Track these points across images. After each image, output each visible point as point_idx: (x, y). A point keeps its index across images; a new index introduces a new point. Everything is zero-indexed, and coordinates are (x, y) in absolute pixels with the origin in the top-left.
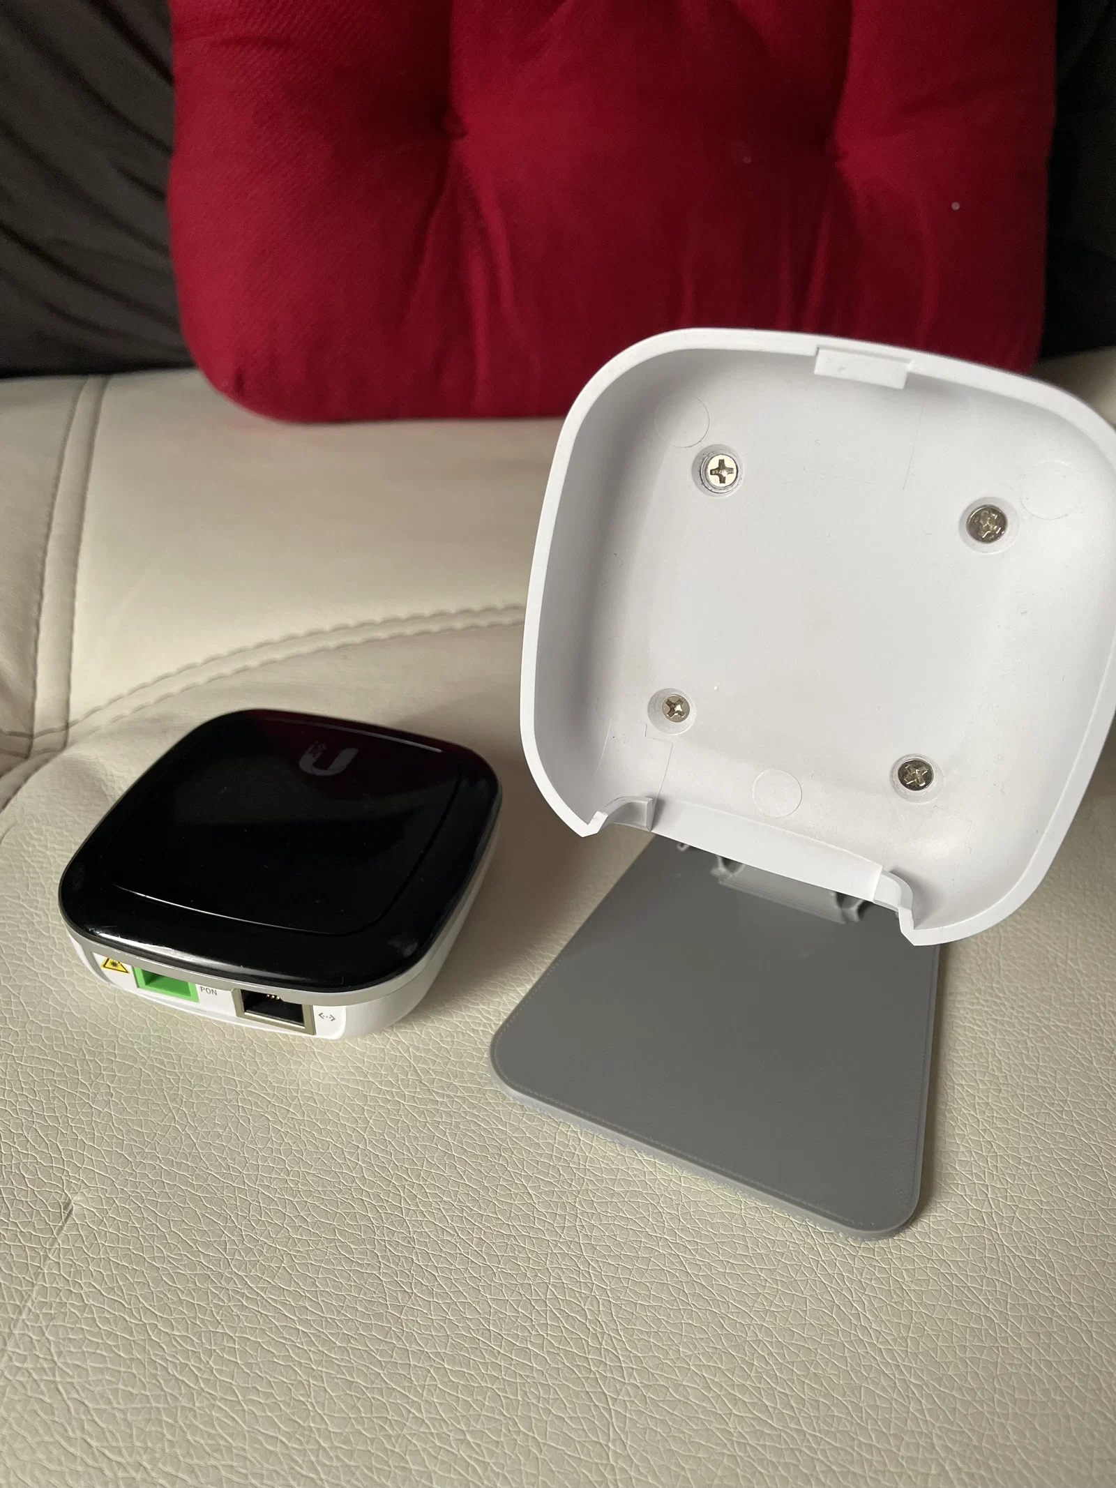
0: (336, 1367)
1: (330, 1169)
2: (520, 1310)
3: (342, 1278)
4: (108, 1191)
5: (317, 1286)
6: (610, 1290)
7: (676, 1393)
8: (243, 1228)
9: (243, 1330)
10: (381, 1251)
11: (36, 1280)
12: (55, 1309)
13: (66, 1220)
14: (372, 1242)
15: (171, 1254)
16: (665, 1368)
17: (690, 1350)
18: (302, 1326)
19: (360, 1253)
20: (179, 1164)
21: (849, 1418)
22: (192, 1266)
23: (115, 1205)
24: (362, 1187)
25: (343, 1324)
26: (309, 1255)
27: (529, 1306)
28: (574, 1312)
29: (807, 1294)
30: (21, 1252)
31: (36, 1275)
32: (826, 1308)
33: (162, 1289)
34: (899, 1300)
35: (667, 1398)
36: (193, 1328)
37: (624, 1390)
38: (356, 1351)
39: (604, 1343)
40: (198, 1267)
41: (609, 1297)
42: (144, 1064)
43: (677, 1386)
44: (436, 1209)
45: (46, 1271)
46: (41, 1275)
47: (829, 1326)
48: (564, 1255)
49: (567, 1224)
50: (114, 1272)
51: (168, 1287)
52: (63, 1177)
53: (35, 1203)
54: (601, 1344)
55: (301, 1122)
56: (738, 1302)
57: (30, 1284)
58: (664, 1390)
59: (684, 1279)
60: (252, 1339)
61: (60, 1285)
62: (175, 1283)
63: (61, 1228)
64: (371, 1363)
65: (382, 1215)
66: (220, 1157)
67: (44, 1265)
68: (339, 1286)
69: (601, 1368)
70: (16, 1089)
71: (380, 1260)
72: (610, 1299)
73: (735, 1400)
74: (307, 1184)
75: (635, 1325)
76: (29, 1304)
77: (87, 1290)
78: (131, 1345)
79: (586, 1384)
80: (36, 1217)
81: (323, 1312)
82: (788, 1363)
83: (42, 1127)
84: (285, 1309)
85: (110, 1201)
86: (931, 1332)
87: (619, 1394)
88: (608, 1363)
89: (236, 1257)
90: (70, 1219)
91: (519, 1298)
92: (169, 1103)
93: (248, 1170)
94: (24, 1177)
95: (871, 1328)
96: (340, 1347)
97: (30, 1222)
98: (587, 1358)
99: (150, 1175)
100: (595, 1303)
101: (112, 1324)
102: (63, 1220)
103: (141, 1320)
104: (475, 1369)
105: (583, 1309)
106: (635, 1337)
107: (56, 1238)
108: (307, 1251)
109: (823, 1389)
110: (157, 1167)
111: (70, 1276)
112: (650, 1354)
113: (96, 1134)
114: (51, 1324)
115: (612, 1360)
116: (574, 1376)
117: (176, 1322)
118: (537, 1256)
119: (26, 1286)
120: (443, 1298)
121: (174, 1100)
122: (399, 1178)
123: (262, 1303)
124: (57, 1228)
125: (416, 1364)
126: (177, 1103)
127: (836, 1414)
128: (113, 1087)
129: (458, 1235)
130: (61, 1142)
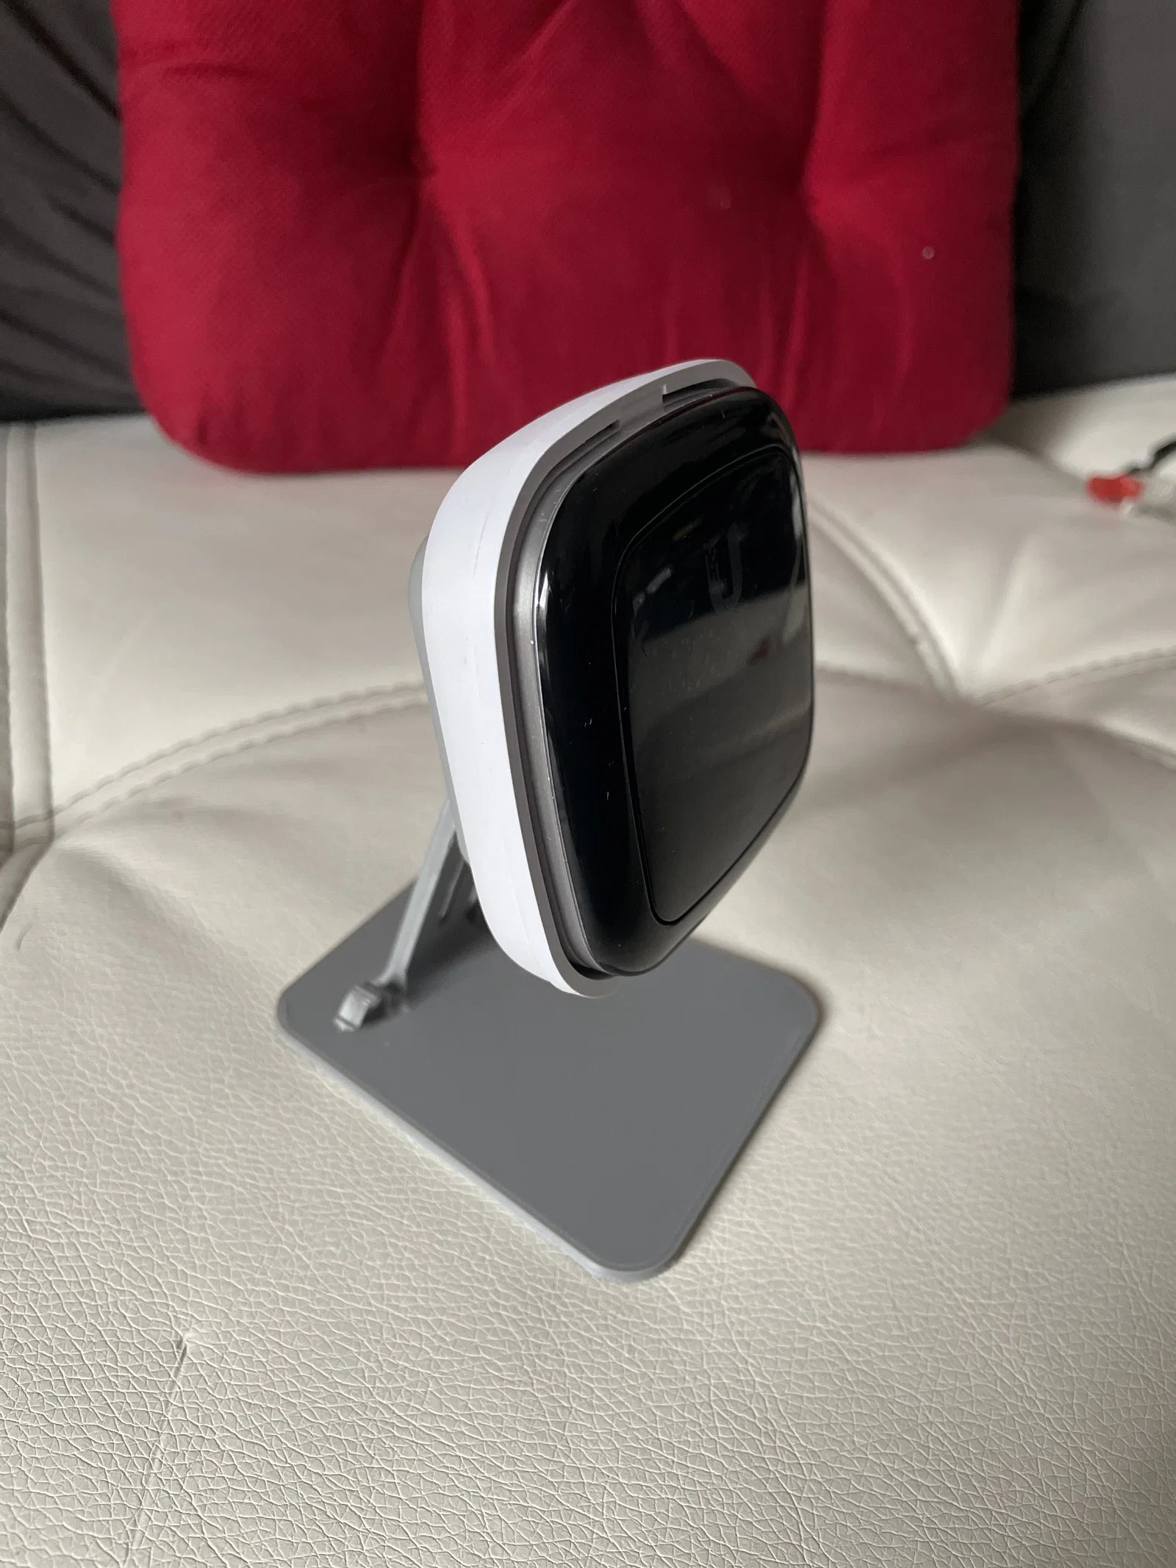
0: (507, 1493)
1: (457, 1283)
2: (686, 1415)
3: (496, 1397)
4: (224, 1323)
5: (470, 1409)
6: (774, 1385)
7: (859, 1484)
8: (379, 1353)
9: (399, 1462)
10: (529, 1366)
11: (161, 1429)
12: (189, 1459)
13: (182, 1359)
14: (519, 1357)
15: (306, 1386)
16: (844, 1459)
17: (865, 1439)
18: (463, 1453)
19: (510, 1370)
20: (296, 1290)
21: (1032, 1492)
22: (331, 1398)
23: (233, 1340)
24: (498, 1301)
25: (505, 1446)
26: (455, 1376)
27: (694, 1410)
28: (742, 1412)
29: (969, 1369)
30: (138, 1400)
31: (161, 1423)
32: (990, 1382)
33: (304, 1426)
34: (1059, 1367)
35: (851, 1491)
36: (345, 1467)
37: (806, 1487)
38: (524, 1474)
39: (777, 1442)
40: (339, 1399)
41: (773, 1392)
42: (234, 1181)
43: (859, 1477)
44: (578, 1318)
45: (170, 1418)
46: (166, 1423)
47: (995, 1400)
48: (719, 1354)
49: (716, 1323)
50: (247, 1413)
51: (309, 1424)
52: (169, 1313)
53: (143, 1344)
54: (775, 1443)
55: (418, 1235)
56: (903, 1385)
57: (155, 1434)
58: (845, 1482)
59: (845, 1367)
60: (411, 1471)
61: (190, 1433)
62: (316, 1418)
63: (178, 1369)
64: (542, 1485)
65: (525, 1328)
66: (340, 1278)
67: (167, 1412)
68: (493, 1407)
69: (779, 1467)
70: (96, 1219)
71: (532, 1375)
72: (776, 1395)
73: (918, 1486)
74: (437, 1300)
75: (805, 1419)
76: (159, 1456)
77: (221, 1435)
78: (280, 1490)
79: (767, 1485)
80: (147, 1359)
81: (482, 1436)
82: (962, 1442)
83: (133, 1258)
84: (442, 1436)
85: (227, 1335)
86: (1093, 1397)
87: (802, 1492)
88: (786, 1461)
89: (378, 1385)
90: (185, 1359)
91: (683, 1403)
92: (271, 1222)
93: (372, 1290)
94: (125, 1317)
95: (1036, 1398)
96: (506, 1471)
97: (141, 1365)
98: (764, 1459)
99: (266, 1304)
100: (761, 1400)
101: (255, 1468)
102: (179, 1360)
103: (286, 1462)
104: (652, 1481)
105: (750, 1409)
106: (807, 1431)
107: (174, 1381)
108: (452, 1372)
109: (1001, 1466)
110: (272, 1294)
111: (198, 1422)
112: (826, 1448)
113: (197, 1262)
114: (188, 1475)
115: (789, 1458)
116: (754, 1478)
117: (326, 1460)
118: (692, 1358)
119: (151, 1436)
120: (604, 1410)
121: (275, 1219)
122: (535, 1290)
123: (415, 1432)
124: (173, 1370)
125: (590, 1481)
126: (279, 1221)
127: (1018, 1489)
128: (206, 1210)
129: (607, 1344)
130: (159, 1274)
